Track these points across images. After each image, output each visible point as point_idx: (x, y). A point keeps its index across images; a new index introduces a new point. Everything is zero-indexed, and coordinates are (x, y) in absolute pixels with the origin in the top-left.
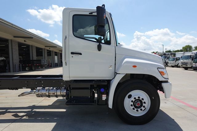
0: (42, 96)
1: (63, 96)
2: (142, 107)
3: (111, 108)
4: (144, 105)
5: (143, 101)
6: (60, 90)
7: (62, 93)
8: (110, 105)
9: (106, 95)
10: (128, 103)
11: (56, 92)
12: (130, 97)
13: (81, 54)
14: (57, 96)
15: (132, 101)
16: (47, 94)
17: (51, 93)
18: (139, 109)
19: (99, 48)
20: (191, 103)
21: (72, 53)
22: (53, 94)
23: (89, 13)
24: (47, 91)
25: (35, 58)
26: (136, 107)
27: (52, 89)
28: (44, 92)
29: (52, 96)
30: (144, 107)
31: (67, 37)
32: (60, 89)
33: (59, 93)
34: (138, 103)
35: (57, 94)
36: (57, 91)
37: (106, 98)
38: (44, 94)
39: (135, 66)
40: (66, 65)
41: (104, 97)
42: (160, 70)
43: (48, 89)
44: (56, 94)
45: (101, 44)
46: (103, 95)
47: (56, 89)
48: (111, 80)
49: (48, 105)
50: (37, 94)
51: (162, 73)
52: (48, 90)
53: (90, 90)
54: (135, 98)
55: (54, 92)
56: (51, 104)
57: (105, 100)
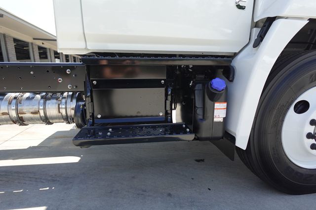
1: (67, 119)
3: (245, 149)
6: (55, 101)
7: (63, 112)
9: (224, 105)
11: (44, 109)
14: (47, 120)
16: (13, 114)
17: (25, 111)
22: (32, 113)
24: (10, 103)
27: (28, 98)
29: (32, 120)
32: (57, 99)
33: (52, 109)
35: (48, 114)
36: (45, 104)
37: (224, 115)
38: (4, 114)
41: (219, 111)
43: (15, 98)
44: (45, 113)
46: (217, 105)
47: (42, 97)
48: (235, 54)
49: (26, 148)
52: (14, 101)
53: (163, 90)
55: (35, 108)
56: (36, 143)
57: (221, 120)
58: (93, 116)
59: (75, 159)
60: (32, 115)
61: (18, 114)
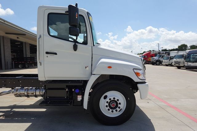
0: (20, 96)
1: (42, 96)
2: (118, 108)
3: (86, 109)
4: (119, 105)
5: (118, 102)
6: (39, 90)
7: (41, 93)
8: (85, 106)
9: (81, 96)
10: (103, 104)
11: (35, 92)
12: (105, 97)
13: (56, 54)
14: (36, 96)
15: (107, 102)
16: (26, 94)
17: (29, 93)
18: (114, 110)
19: (75, 48)
20: (173, 103)
21: (47, 53)
22: (32, 94)
23: (65, 12)
24: (25, 90)
25: (29, 55)
26: (111, 108)
27: (31, 89)
28: (22, 92)
29: (31, 96)
30: (119, 108)
31: (42, 36)
32: (40, 89)
33: (38, 93)
34: (113, 104)
36: (36, 91)
37: (81, 99)
38: (23, 94)
39: (110, 67)
40: (41, 65)
41: (79, 98)
42: (136, 71)
43: (27, 88)
44: (35, 94)
45: (77, 44)
46: (78, 96)
47: (35, 88)
48: (88, 81)
49: (29, 105)
50: (15, 94)
51: (137, 74)
52: (27, 90)
54: (110, 99)
55: (32, 92)
56: (32, 103)
57: (80, 100)
58: (46, 97)
59: (44, 110)
60: (31, 94)
61: (27, 94)
